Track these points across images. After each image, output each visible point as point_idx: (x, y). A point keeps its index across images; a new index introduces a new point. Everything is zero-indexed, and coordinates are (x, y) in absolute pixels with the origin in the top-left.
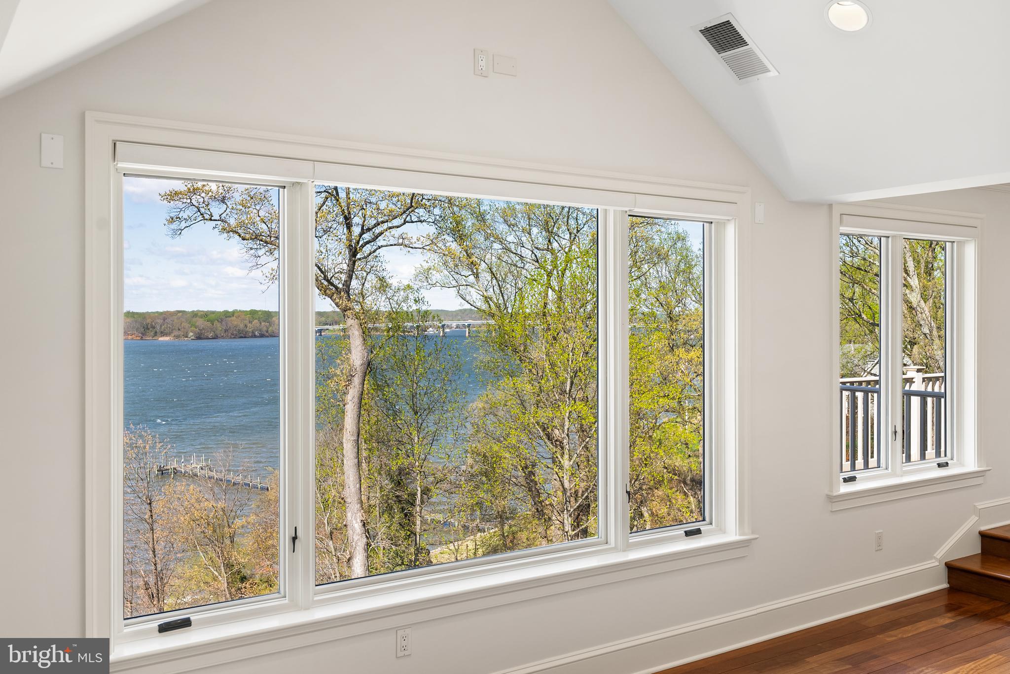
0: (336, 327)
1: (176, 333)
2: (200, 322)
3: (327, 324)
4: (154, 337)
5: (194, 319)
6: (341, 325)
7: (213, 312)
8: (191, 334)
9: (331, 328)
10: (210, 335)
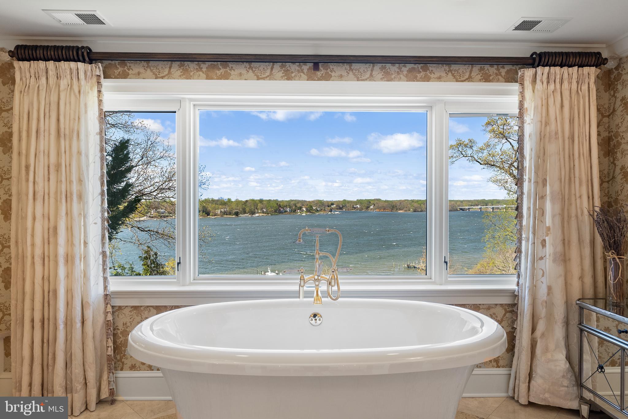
0: (477, 207)
1: (405, 209)
2: (416, 205)
3: (472, 206)
4: (396, 211)
5: (413, 203)
6: (479, 206)
7: (420, 200)
8: (412, 210)
9: (474, 207)
10: (419, 210)
